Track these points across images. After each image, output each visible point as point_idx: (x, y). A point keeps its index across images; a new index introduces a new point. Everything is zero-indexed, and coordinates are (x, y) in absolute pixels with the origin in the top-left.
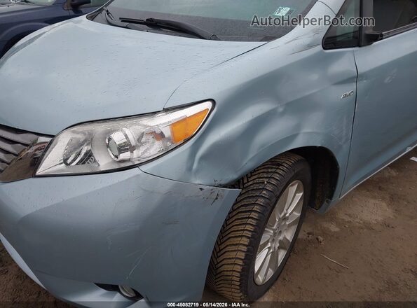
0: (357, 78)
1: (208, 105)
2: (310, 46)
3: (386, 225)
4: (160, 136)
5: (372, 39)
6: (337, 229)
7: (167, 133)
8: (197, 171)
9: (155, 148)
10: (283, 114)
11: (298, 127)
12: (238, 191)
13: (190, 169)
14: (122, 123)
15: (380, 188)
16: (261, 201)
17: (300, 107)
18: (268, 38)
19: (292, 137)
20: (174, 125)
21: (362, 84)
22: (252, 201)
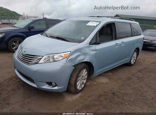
0: (96, 50)
1: (70, 52)
2: (87, 44)
3: (107, 83)
4: (62, 56)
5: (99, 44)
6: (96, 83)
7: (63, 56)
8: (68, 63)
9: (61, 58)
10: (82, 55)
11: (85, 58)
12: (74, 67)
13: (66, 62)
14: (56, 54)
15: (107, 77)
16: (78, 70)
17: (85, 54)
18: (80, 43)
19: (84, 59)
20: (64, 55)
21: (97, 51)
22: (77, 70)
